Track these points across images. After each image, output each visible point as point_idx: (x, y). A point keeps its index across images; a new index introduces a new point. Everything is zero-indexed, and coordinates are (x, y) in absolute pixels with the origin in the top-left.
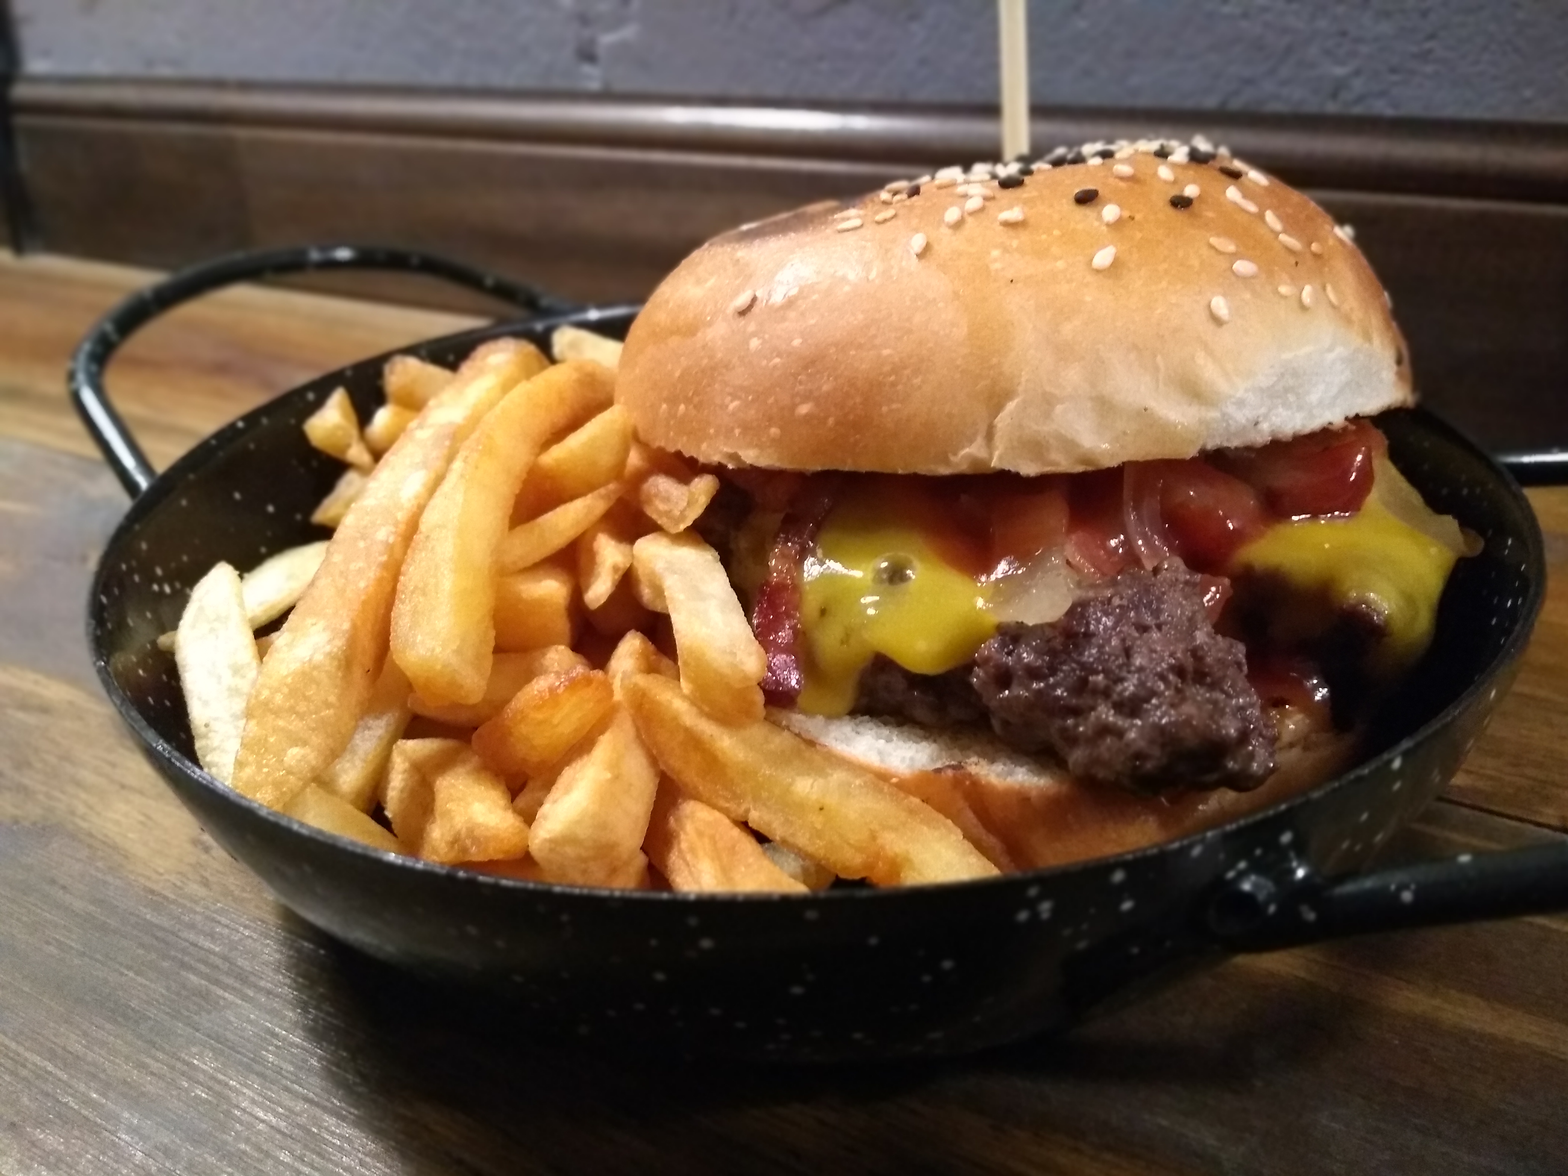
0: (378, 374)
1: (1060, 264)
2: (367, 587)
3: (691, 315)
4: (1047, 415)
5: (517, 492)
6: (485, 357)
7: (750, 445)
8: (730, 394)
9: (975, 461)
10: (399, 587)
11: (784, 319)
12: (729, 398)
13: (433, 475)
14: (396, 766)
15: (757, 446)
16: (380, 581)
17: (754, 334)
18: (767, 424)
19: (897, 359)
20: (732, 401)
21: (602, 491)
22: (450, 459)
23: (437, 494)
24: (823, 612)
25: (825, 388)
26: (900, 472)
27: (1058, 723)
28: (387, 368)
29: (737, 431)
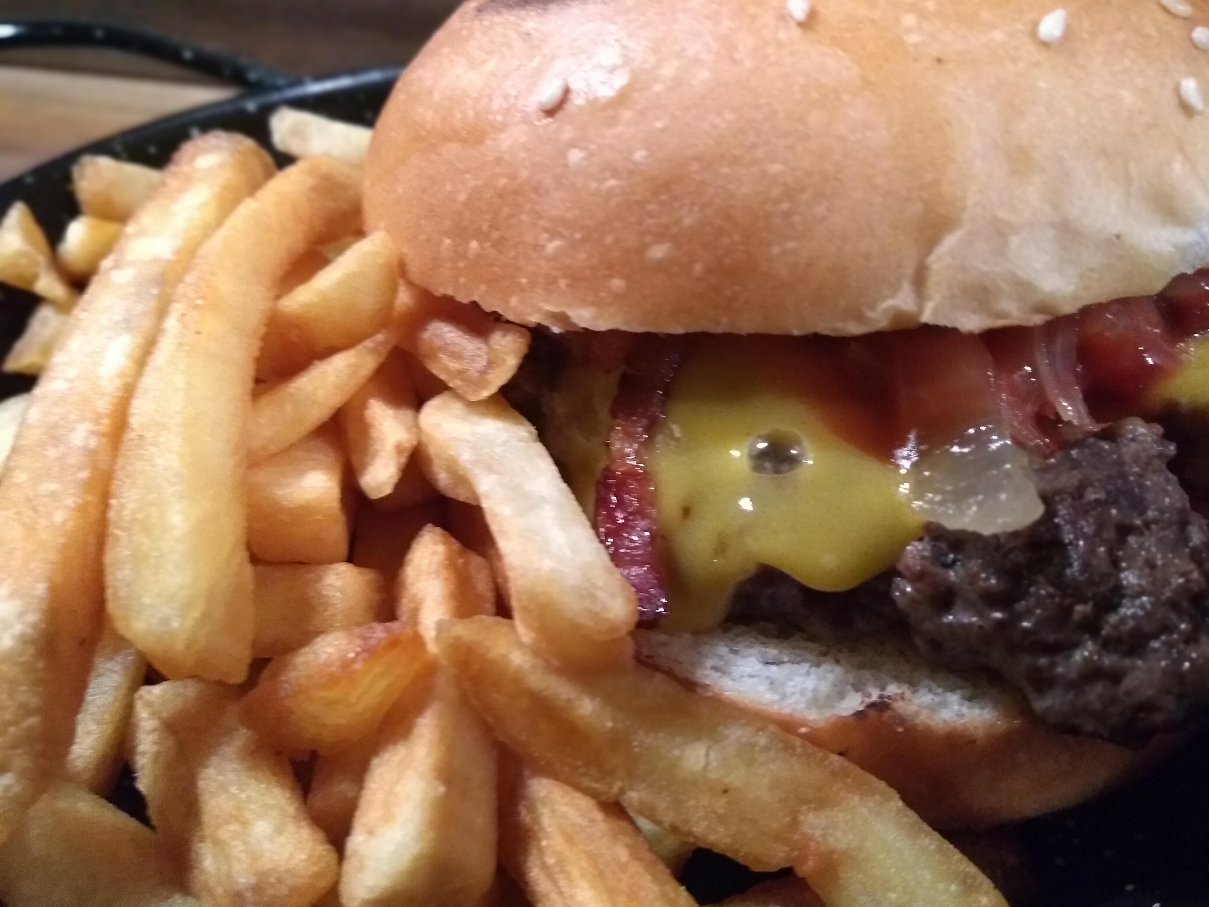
0: (67, 178)
1: (998, 35)
2: (64, 522)
3: (471, 113)
4: (1001, 252)
5: (256, 353)
6: (192, 159)
7: (583, 302)
8: (546, 230)
9: (899, 315)
10: (111, 515)
11: (613, 121)
12: (546, 236)
13: (140, 340)
14: (143, 724)
15: (594, 304)
16: (81, 509)
17: (572, 144)
18: (606, 272)
19: (790, 180)
20: (550, 240)
21: (369, 343)
22: (162, 313)
23: (148, 369)
24: (686, 512)
25: (688, 221)
26: (796, 332)
27: (1026, 660)
28: (76, 171)
29: (563, 283)
